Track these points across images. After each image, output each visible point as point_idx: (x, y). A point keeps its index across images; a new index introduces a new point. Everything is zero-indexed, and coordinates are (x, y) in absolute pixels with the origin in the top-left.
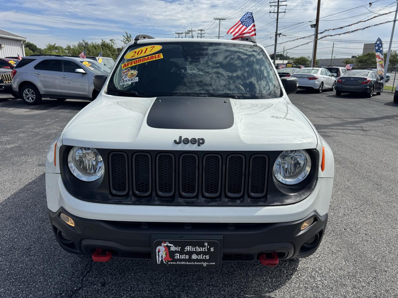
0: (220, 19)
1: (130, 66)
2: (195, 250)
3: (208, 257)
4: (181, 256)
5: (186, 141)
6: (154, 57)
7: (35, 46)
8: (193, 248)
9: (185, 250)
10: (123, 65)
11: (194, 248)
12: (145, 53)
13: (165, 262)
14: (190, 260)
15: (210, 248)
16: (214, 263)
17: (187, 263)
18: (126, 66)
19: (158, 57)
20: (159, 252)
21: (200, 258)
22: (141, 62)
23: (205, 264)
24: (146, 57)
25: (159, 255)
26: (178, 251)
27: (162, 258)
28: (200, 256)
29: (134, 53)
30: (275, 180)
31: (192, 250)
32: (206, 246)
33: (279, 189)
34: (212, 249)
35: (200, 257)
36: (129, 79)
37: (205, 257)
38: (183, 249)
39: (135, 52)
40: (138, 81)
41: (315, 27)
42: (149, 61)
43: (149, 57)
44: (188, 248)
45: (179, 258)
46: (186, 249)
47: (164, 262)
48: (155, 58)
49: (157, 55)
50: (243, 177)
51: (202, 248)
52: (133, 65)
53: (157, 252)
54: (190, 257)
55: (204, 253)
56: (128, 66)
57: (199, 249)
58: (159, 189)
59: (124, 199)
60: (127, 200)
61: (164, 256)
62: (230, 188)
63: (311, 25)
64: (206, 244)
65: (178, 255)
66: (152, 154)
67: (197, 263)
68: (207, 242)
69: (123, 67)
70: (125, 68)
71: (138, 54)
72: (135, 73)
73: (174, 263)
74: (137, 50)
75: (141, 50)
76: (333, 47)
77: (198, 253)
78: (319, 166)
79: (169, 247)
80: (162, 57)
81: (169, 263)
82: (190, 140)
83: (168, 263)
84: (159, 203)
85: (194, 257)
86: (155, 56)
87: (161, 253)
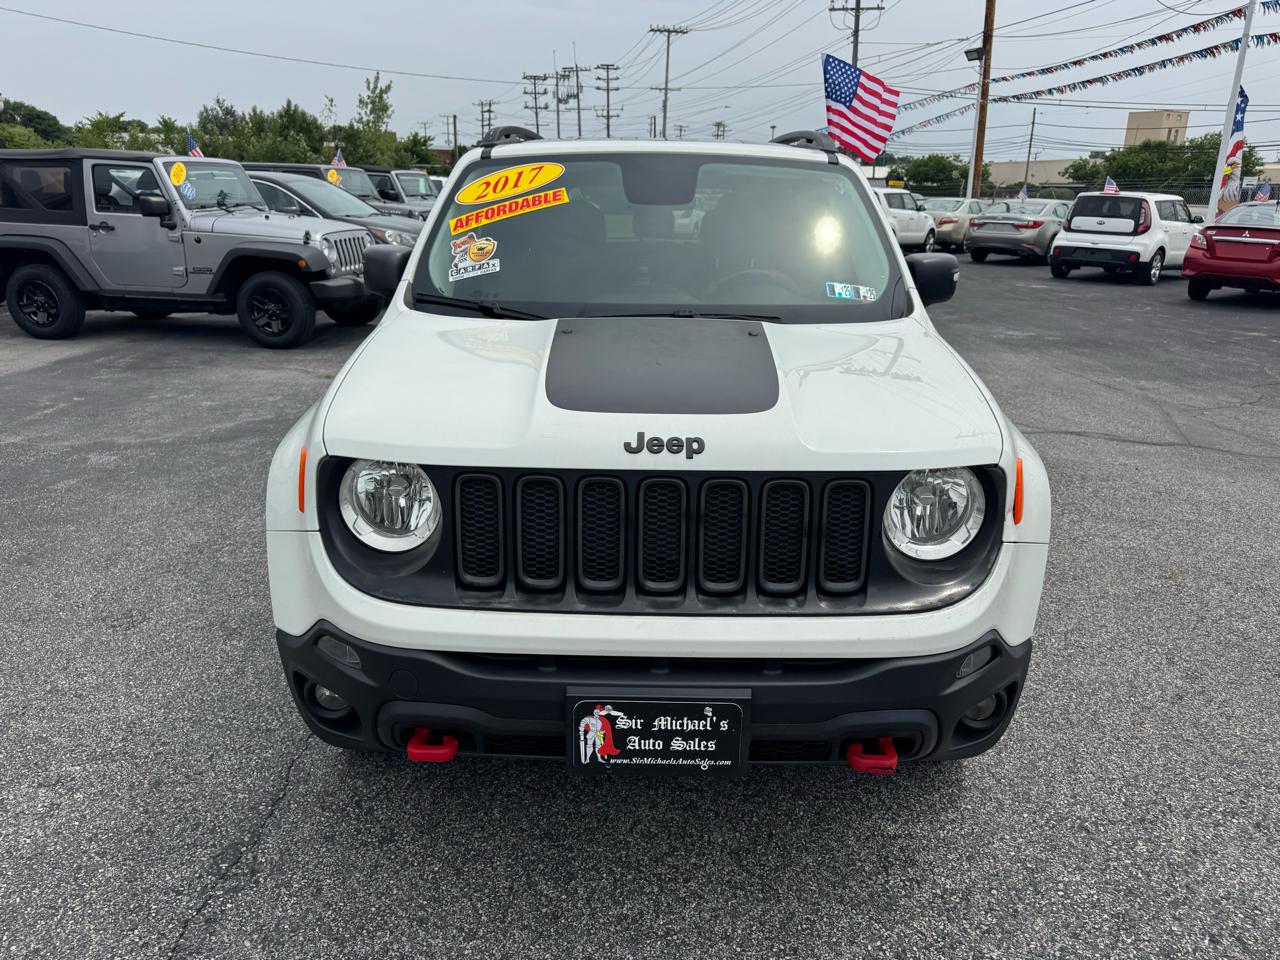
0: (669, 31)
1: (474, 225)
2: (679, 728)
3: (712, 746)
4: (643, 742)
5: (656, 446)
6: (543, 199)
7: (55, 118)
8: (674, 722)
9: (655, 726)
10: (452, 223)
11: (677, 721)
12: (516, 185)
13: (603, 758)
14: (667, 753)
15: (718, 722)
16: (729, 763)
17: (659, 761)
18: (462, 226)
19: (555, 199)
20: (586, 732)
21: (692, 748)
22: (505, 212)
23: (705, 764)
24: (520, 200)
25: (586, 739)
26: (637, 728)
27: (594, 748)
28: (692, 743)
29: (485, 186)
30: (888, 548)
31: (671, 726)
32: (707, 716)
33: (901, 573)
34: (724, 725)
35: (693, 745)
36: (473, 263)
37: (706, 747)
38: (647, 725)
39: (488, 184)
40: (498, 269)
41: (980, 59)
42: (527, 210)
43: (527, 200)
44: (663, 723)
45: (637, 748)
46: (656, 723)
47: (600, 760)
48: (546, 201)
49: (551, 192)
50: (805, 540)
51: (697, 722)
52: (484, 222)
53: (582, 733)
54: (667, 745)
55: (703, 735)
56: (467, 224)
57: (690, 725)
58: (584, 570)
59: (494, 597)
60: (503, 600)
61: (600, 743)
62: (770, 570)
63: (966, 53)
64: (708, 711)
65: (637, 739)
66: (565, 480)
67: (685, 762)
68: (710, 706)
69: (455, 229)
70: (461, 230)
71: (494, 190)
72: (490, 248)
73: (625, 761)
74: (492, 178)
75: (503, 180)
76: (1033, 123)
77: (688, 736)
78: (1006, 510)
79: (612, 720)
80: (566, 199)
81: (612, 761)
82: (665, 441)
83: (608, 760)
84: (581, 607)
85: (677, 744)
86: (546, 195)
87: (592, 734)
